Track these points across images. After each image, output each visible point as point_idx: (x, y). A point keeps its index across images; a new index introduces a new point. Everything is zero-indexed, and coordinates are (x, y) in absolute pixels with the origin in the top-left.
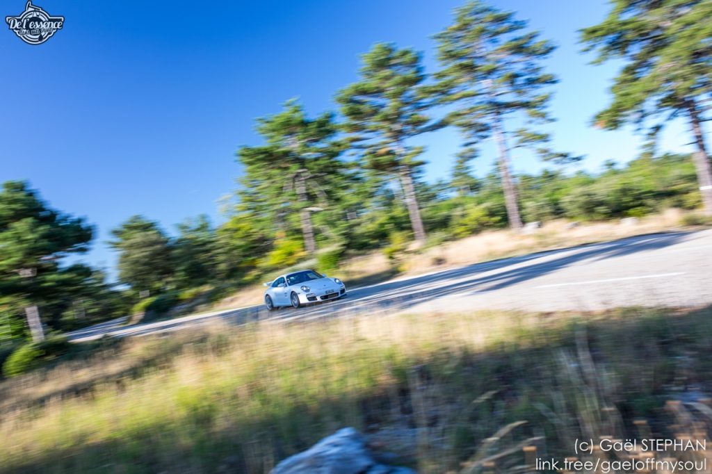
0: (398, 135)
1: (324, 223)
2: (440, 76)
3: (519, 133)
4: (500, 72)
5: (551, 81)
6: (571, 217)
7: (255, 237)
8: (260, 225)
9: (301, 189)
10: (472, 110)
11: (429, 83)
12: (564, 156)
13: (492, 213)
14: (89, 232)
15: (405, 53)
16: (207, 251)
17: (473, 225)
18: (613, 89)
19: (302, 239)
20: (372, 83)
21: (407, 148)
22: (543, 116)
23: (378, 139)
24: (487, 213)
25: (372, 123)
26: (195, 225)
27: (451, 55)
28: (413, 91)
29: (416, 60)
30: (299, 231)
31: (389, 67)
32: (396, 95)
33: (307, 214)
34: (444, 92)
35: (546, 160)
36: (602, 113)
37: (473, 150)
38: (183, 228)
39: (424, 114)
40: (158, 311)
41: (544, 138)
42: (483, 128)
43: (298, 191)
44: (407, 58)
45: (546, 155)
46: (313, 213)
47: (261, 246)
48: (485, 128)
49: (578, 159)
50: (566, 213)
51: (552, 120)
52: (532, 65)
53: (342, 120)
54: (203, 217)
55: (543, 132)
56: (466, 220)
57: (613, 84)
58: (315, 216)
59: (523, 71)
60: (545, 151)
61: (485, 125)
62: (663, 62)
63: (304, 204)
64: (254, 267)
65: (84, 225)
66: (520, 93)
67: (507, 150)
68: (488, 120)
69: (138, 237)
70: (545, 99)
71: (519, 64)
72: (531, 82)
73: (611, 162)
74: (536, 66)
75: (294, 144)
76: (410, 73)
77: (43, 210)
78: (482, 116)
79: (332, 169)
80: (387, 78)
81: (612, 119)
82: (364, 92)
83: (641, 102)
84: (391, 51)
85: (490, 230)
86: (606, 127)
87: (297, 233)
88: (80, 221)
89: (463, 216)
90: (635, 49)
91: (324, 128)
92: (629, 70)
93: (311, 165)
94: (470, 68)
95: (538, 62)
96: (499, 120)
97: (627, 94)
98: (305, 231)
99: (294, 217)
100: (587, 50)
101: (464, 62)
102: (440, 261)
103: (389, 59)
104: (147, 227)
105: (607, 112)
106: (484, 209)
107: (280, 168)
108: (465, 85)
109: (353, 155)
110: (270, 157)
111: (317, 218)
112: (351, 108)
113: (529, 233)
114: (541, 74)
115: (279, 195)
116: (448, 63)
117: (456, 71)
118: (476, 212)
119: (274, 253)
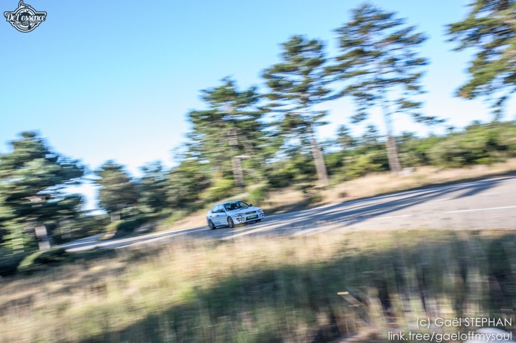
0: (306, 101)
1: (251, 166)
2: (340, 59)
3: (399, 101)
4: (385, 57)
5: (421, 62)
6: (435, 164)
7: (198, 176)
8: (202, 168)
9: (233, 141)
10: (365, 84)
11: (330, 64)
12: (432, 118)
13: (375, 161)
14: (82, 170)
15: (313, 42)
16: (161, 187)
17: (361, 170)
18: (470, 70)
19: (233, 178)
20: (289, 63)
21: (314, 112)
22: (416, 88)
23: (292, 105)
24: (372, 161)
25: (288, 93)
26: (155, 168)
27: (350, 44)
28: (318, 71)
29: (320, 47)
30: (231, 173)
31: (301, 52)
32: (305, 73)
33: (239, 160)
34: (340, 70)
35: (419, 121)
36: (464, 87)
37: (363, 114)
38: (145, 169)
39: (327, 87)
40: (126, 230)
41: (416, 105)
42: (370, 97)
43: (231, 143)
44: (315, 46)
45: (419, 118)
46: (242, 159)
47: (202, 184)
49: (441, 121)
50: (430, 162)
51: (422, 92)
52: (409, 51)
53: (264, 89)
54: (159, 163)
55: (416, 101)
56: (356, 166)
57: (471, 65)
58: (244, 161)
59: (402, 56)
60: (417, 115)
61: (372, 95)
63: (236, 152)
64: (197, 199)
65: (78, 165)
66: (400, 71)
67: (388, 114)
68: (374, 92)
69: (112, 176)
70: (418, 75)
72: (409, 63)
74: (412, 52)
76: (316, 57)
77: (49, 153)
78: (371, 88)
79: (256, 127)
80: (300, 60)
81: (468, 92)
82: (282, 70)
83: (491, 79)
84: (301, 40)
85: (375, 173)
87: (229, 174)
88: (76, 161)
89: (353, 163)
91: (251, 97)
92: (480, 55)
93: (240, 124)
94: (361, 53)
95: (413, 49)
96: (384, 92)
97: (481, 73)
98: (235, 172)
99: (227, 163)
100: (451, 40)
101: (358, 48)
102: (343, 195)
103: (301, 47)
104: (117, 169)
105: (468, 85)
106: (371, 157)
107: (217, 126)
108: (358, 66)
109: (274, 116)
110: (212, 118)
111: (247, 163)
113: (406, 175)
114: (415, 58)
115: (216, 146)
116: (346, 49)
117: (353, 56)
118: (363, 160)
119: (211, 189)
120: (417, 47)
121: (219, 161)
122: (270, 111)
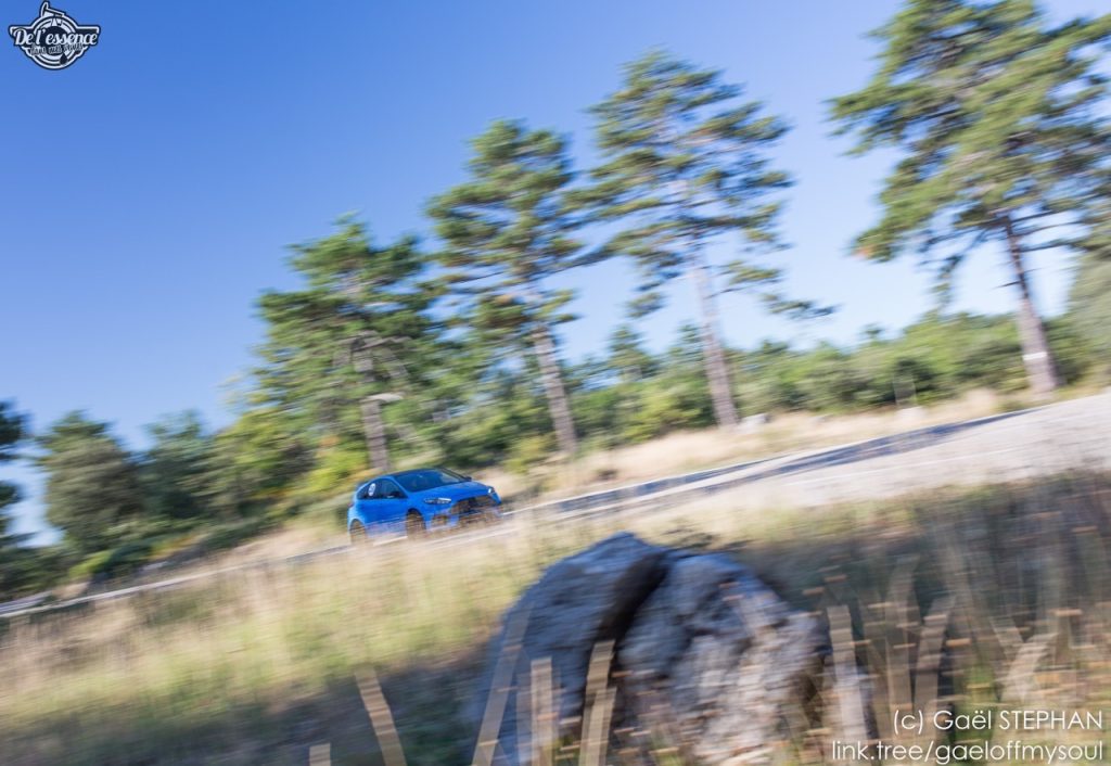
0: (530, 273)
1: (403, 419)
2: (599, 174)
3: (730, 268)
4: (698, 169)
5: (780, 182)
6: (817, 409)
7: (283, 447)
8: (292, 426)
9: (364, 364)
10: (654, 229)
11: (581, 184)
12: (805, 306)
13: (685, 403)
15: (541, 137)
17: (655, 423)
18: (883, 196)
19: (365, 448)
20: (488, 185)
21: (544, 294)
22: (770, 239)
23: (497, 279)
24: (677, 404)
25: (486, 252)
26: (181, 427)
27: (617, 140)
28: (555, 197)
29: (559, 147)
30: (359, 436)
31: (516, 158)
32: (527, 205)
33: (376, 405)
34: (606, 200)
35: (777, 312)
36: (867, 235)
37: (654, 297)
38: (158, 431)
39: (574, 236)
41: (770, 276)
42: (670, 260)
43: (359, 366)
44: (546, 144)
45: (777, 305)
46: (383, 404)
47: (293, 463)
48: (674, 260)
49: (827, 311)
50: (808, 403)
51: (785, 246)
52: (750, 156)
53: (433, 245)
54: (191, 414)
55: (770, 267)
56: (642, 416)
57: (882, 188)
58: (388, 408)
59: (734, 168)
60: (774, 298)
61: (673, 255)
62: (962, 153)
63: (370, 387)
64: (280, 499)
66: (732, 202)
67: (712, 296)
68: (679, 246)
69: (81, 447)
70: (773, 212)
71: (728, 154)
72: (751, 184)
73: (873, 328)
74: (757, 159)
75: (352, 289)
76: (548, 169)
78: (671, 239)
79: (417, 329)
80: (512, 177)
81: (882, 244)
82: (473, 200)
83: (929, 216)
84: (517, 132)
85: (683, 431)
86: (873, 257)
87: (356, 439)
89: (636, 409)
90: (918, 133)
91: (404, 261)
92: (907, 166)
93: (381, 323)
94: (649, 160)
95: (760, 151)
96: (698, 246)
97: (905, 205)
98: (369, 434)
99: (349, 413)
100: (840, 133)
101: (641, 150)
102: (606, 475)
103: (515, 146)
104: (95, 430)
105: (875, 231)
106: (672, 397)
107: (327, 328)
108: (641, 189)
109: (453, 304)
110: (312, 310)
111: (394, 412)
112: (452, 226)
113: (750, 432)
114: (766, 171)
115: (324, 374)
116: (615, 153)
117: (629, 165)
118: (659, 401)
119: (318, 473)
120: (770, 146)
121: (332, 410)
122: (447, 292)
